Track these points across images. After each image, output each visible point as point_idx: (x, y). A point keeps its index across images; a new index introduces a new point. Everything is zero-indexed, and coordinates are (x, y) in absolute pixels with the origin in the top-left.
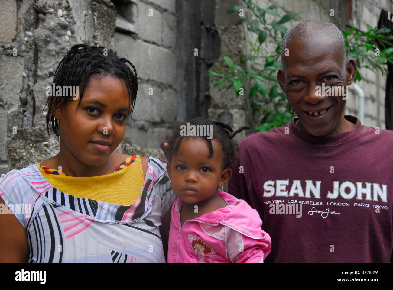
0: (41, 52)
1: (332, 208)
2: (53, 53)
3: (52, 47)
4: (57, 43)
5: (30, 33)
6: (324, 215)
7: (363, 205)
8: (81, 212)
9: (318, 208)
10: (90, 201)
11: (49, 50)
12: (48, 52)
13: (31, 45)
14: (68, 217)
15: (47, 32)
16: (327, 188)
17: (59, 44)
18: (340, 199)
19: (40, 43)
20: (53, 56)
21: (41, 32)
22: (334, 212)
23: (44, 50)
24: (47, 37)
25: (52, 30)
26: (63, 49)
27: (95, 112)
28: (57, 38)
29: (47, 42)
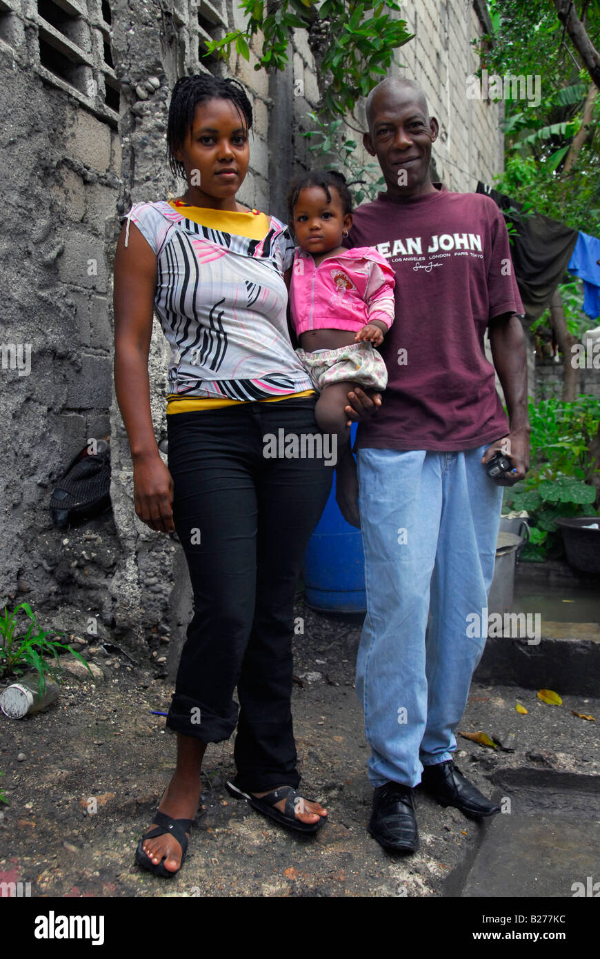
0: (138, 156)
1: (435, 261)
2: (150, 156)
3: (149, 150)
4: (153, 146)
5: (127, 139)
6: (428, 269)
7: (463, 253)
8: (215, 242)
9: (422, 263)
10: (223, 233)
11: (146, 153)
12: (145, 157)
13: (127, 151)
14: (202, 245)
15: (144, 135)
16: (427, 243)
17: (156, 147)
18: (440, 251)
19: (137, 147)
20: (150, 159)
21: (138, 135)
22: (437, 265)
23: (140, 154)
24: (144, 139)
25: (148, 132)
26: (160, 152)
27: (211, 141)
28: (154, 141)
29: (144, 145)
